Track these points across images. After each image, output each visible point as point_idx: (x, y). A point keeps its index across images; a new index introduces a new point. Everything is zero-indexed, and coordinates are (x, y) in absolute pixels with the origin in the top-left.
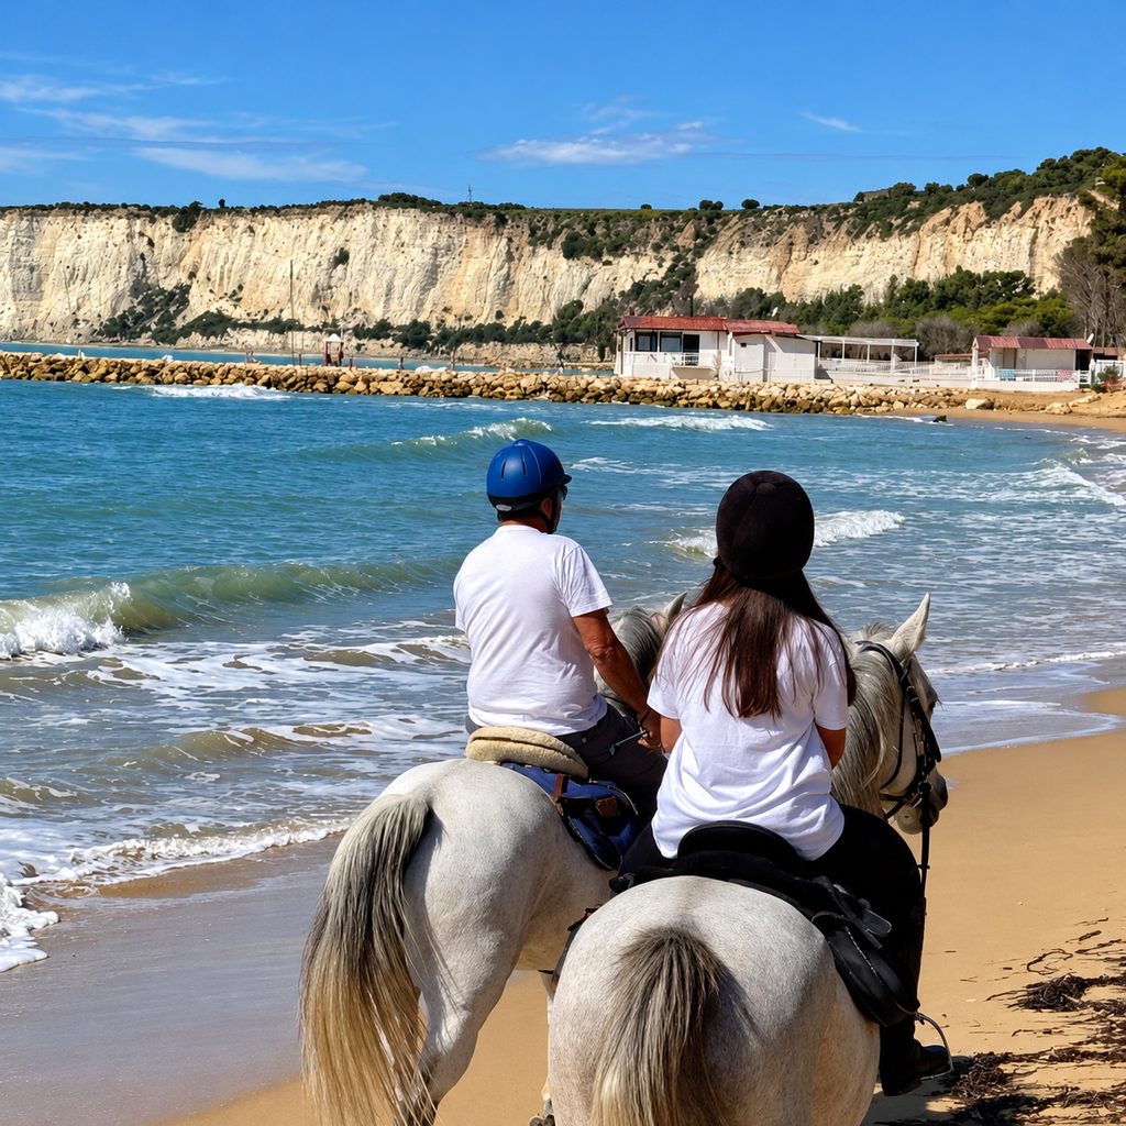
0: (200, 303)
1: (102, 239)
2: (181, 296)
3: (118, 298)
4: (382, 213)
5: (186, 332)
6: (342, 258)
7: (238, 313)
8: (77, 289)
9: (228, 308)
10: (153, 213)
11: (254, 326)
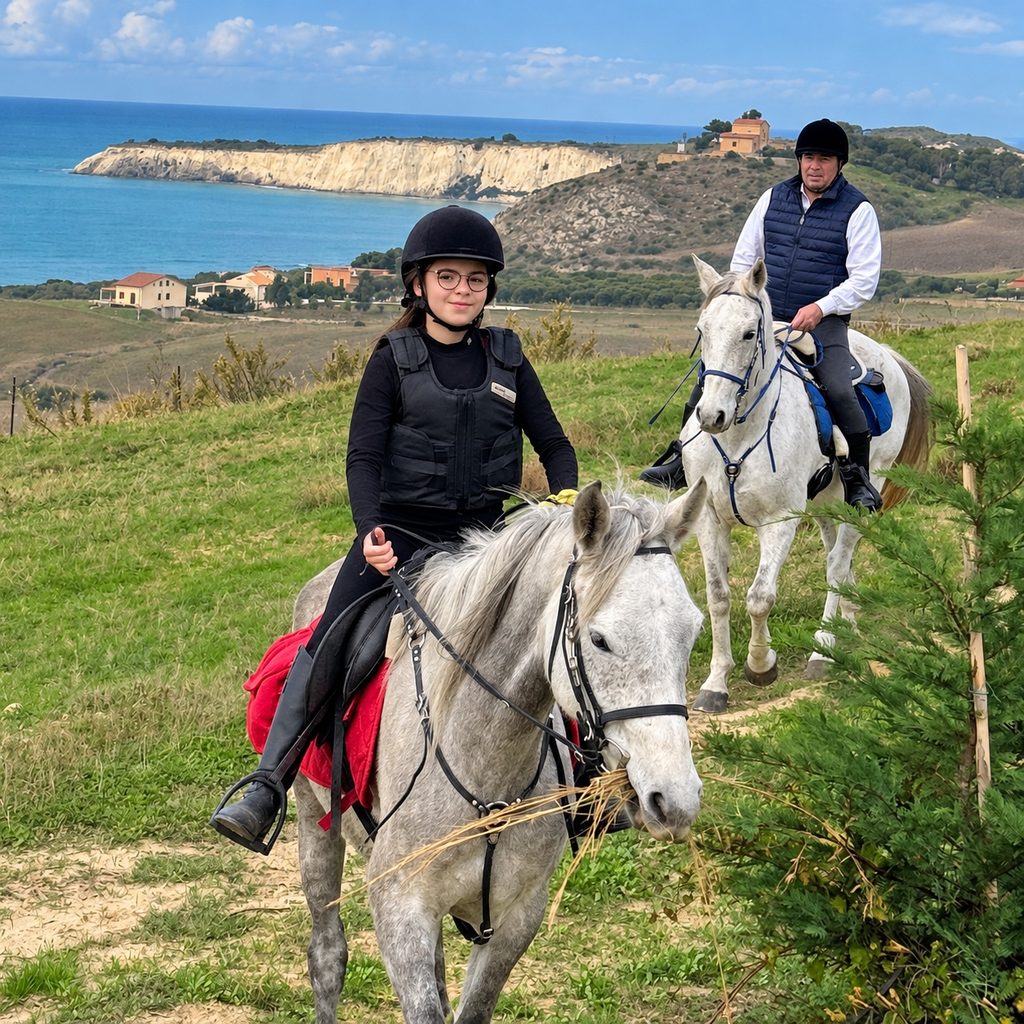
0: (486, 183)
1: (445, 152)
2: (478, 179)
3: (451, 180)
4: (562, 148)
5: (481, 194)
6: (546, 167)
7: (502, 188)
8: (433, 175)
9: (498, 185)
10: (466, 142)
11: (509, 193)
